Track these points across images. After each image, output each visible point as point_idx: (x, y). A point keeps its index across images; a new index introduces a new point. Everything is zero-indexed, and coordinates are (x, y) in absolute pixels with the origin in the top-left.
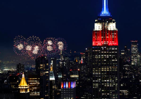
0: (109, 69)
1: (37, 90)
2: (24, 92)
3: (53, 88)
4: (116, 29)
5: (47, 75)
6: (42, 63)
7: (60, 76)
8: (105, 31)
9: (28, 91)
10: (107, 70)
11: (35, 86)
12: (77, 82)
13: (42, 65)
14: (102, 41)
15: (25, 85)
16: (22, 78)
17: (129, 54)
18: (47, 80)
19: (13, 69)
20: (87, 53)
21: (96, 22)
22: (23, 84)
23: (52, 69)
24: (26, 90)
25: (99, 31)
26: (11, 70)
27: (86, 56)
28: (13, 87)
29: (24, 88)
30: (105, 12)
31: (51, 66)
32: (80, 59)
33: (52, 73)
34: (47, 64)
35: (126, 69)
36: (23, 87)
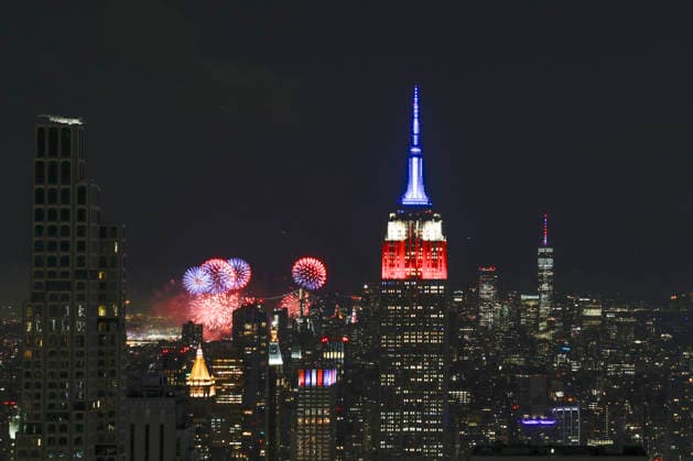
0: (424, 339)
1: (235, 391)
2: (202, 395)
3: (278, 383)
4: (442, 238)
5: (263, 352)
6: (248, 322)
7: (297, 356)
8: (413, 242)
9: (212, 393)
10: (416, 339)
11: (231, 379)
12: (339, 371)
13: (248, 327)
14: (407, 266)
15: (205, 375)
16: (195, 359)
17: (474, 301)
18: (263, 363)
19: (173, 336)
20: (367, 297)
21: (392, 220)
22: (199, 374)
23: (275, 337)
24: (207, 389)
25: (399, 242)
26: (166, 337)
27: (365, 303)
28: (172, 381)
29: (202, 384)
30: (415, 194)
31: (274, 329)
32: (350, 313)
33: (274, 348)
34: (264, 324)
35: (466, 337)
36: (199, 381)
